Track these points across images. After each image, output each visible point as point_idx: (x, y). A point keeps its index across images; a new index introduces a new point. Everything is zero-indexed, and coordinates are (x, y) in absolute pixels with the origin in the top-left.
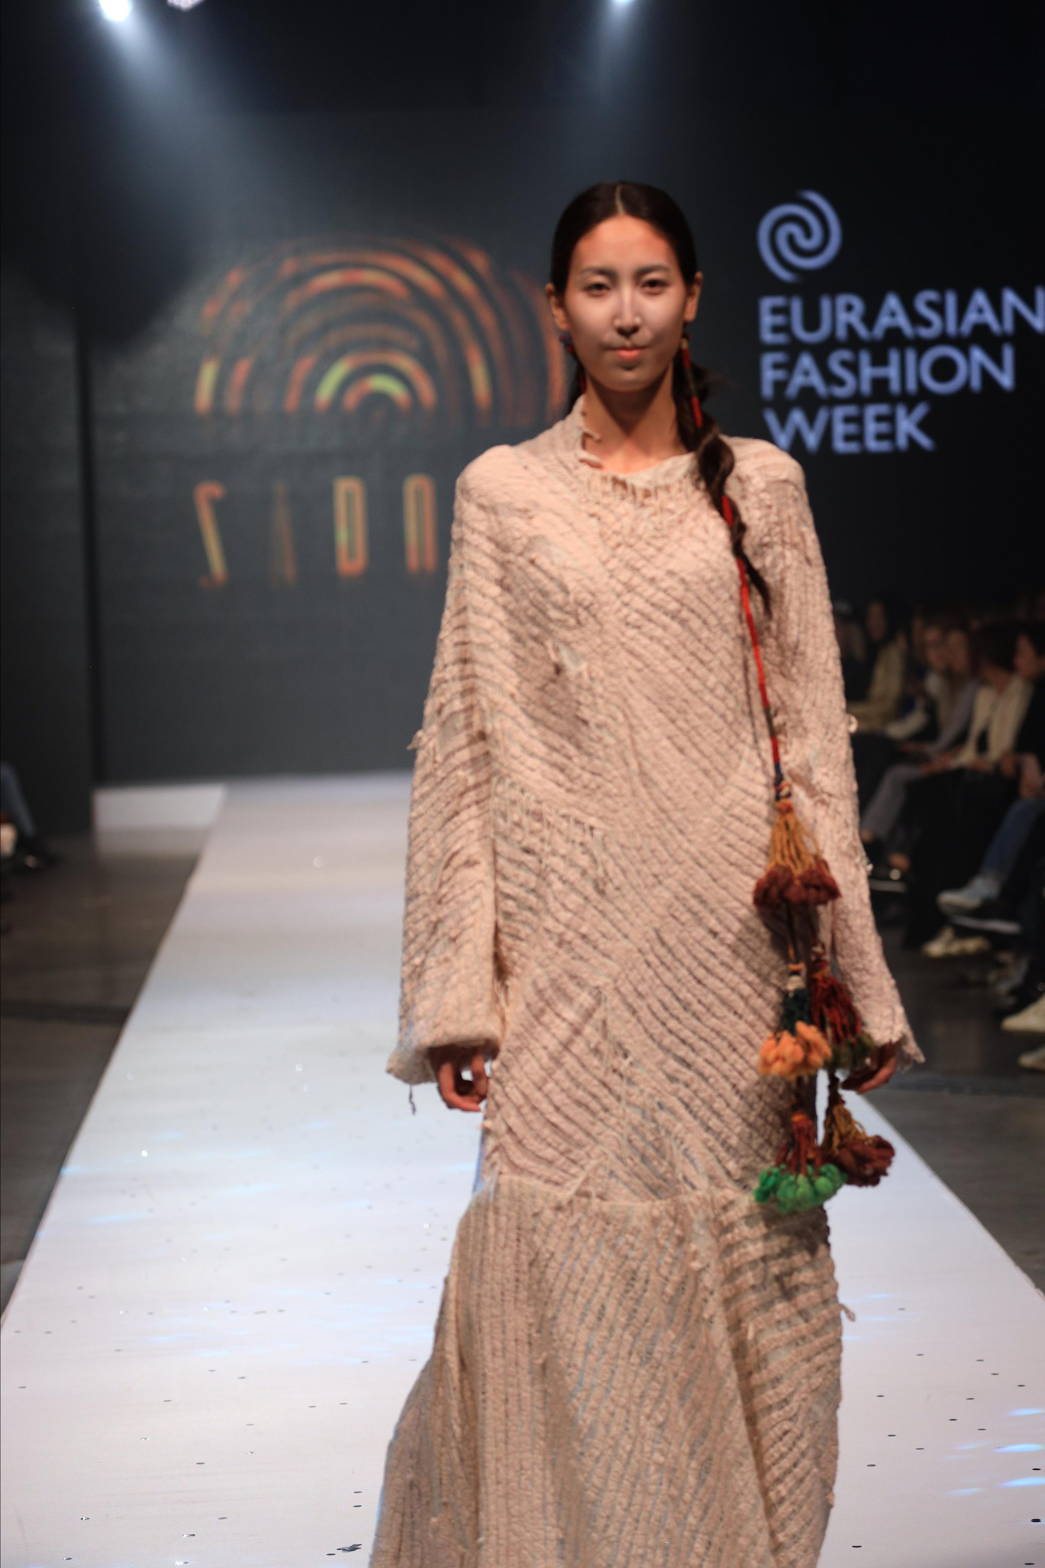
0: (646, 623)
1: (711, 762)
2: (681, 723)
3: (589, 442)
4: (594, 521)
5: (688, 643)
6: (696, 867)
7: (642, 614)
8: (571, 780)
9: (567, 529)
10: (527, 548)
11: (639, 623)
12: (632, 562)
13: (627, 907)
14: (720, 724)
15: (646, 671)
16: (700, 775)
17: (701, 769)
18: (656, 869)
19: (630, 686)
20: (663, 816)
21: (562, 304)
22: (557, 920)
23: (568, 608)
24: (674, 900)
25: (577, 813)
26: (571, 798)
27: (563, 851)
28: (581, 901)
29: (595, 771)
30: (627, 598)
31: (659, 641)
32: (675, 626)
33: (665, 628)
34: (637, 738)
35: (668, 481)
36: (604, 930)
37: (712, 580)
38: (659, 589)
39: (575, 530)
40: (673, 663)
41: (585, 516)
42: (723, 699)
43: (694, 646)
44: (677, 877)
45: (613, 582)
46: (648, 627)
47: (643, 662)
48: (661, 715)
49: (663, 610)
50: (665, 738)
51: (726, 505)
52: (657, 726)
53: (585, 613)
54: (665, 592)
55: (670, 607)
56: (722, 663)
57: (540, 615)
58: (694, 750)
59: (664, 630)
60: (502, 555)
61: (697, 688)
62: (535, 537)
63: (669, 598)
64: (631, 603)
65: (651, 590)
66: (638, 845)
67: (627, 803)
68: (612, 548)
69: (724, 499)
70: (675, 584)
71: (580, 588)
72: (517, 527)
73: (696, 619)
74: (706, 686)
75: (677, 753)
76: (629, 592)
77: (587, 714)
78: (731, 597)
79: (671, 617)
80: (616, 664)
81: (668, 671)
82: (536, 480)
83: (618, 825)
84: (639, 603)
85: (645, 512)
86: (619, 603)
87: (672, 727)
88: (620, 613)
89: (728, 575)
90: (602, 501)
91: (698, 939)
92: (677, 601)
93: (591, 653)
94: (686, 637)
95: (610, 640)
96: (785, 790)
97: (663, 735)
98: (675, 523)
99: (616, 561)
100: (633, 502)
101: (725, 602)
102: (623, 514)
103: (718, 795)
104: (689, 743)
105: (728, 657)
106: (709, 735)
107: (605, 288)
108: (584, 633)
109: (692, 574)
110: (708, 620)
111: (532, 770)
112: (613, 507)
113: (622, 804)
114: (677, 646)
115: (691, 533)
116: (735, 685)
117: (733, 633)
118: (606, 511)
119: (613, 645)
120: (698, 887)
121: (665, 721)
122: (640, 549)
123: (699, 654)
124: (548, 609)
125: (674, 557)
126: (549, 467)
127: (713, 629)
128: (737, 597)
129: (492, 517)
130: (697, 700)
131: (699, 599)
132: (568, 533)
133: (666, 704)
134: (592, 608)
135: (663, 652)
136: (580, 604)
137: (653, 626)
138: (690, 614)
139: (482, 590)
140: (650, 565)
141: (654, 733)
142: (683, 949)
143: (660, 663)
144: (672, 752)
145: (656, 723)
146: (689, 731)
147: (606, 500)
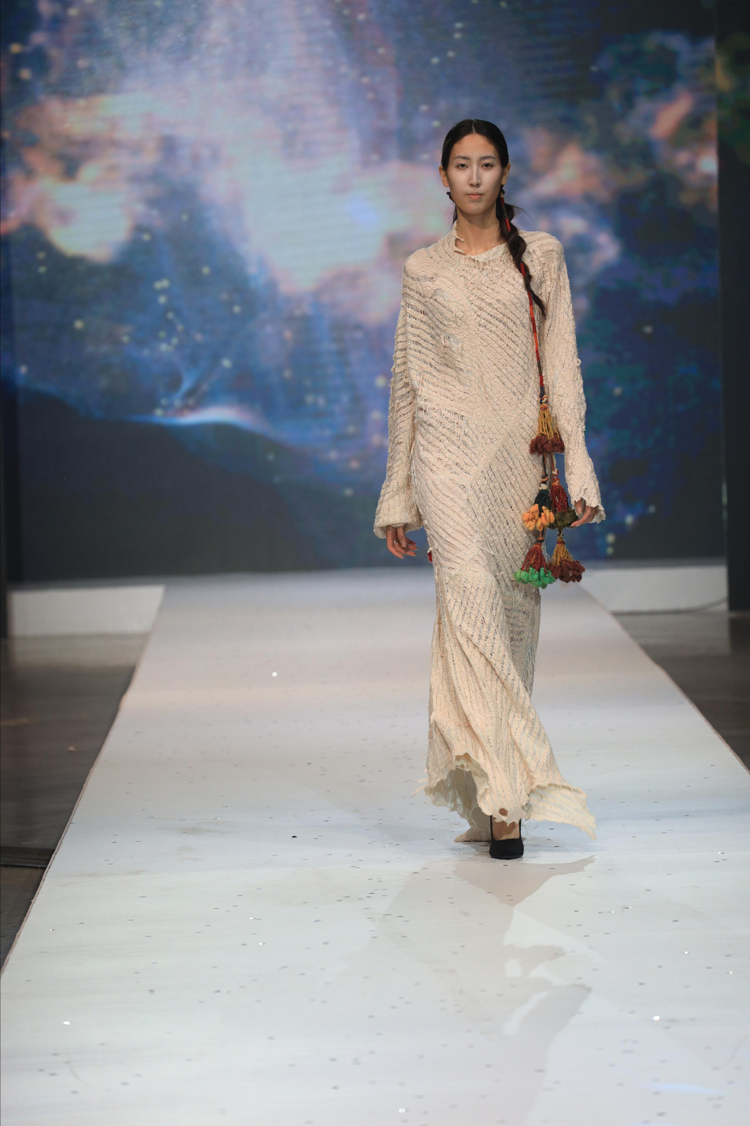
0: (489, 324)
1: (517, 388)
2: (504, 371)
3: (459, 243)
4: (462, 279)
5: (507, 333)
7: (487, 320)
8: (454, 395)
9: (451, 283)
10: (434, 295)
11: (485, 324)
12: (480, 296)
13: (477, 452)
14: (522, 370)
16: (511, 395)
18: (491, 436)
19: (481, 353)
20: (495, 412)
21: (446, 175)
23: (452, 319)
24: (498, 451)
25: (455, 410)
26: (452, 403)
27: (449, 427)
29: (465, 391)
30: (479, 313)
31: (494, 333)
32: (501, 325)
34: (484, 377)
35: (495, 257)
37: (517, 303)
38: (494, 308)
39: (454, 284)
40: (501, 343)
41: (458, 276)
42: (523, 359)
43: (510, 335)
44: (500, 440)
45: (473, 306)
46: (489, 326)
47: (487, 342)
48: (495, 367)
49: (496, 318)
50: (496, 377)
51: (522, 267)
52: (493, 372)
53: (460, 321)
54: (497, 310)
55: (498, 317)
56: (522, 342)
57: (440, 324)
58: (510, 383)
59: (497, 327)
60: (423, 299)
61: (511, 354)
62: (437, 289)
63: (498, 313)
64: (482, 315)
65: (490, 309)
66: (483, 425)
67: (479, 406)
68: (471, 291)
69: (521, 264)
70: (501, 306)
71: (457, 310)
72: (429, 286)
73: (511, 322)
74: (515, 353)
75: (502, 384)
76: (480, 310)
77: (462, 366)
78: (526, 311)
79: (499, 321)
80: (475, 343)
81: (498, 346)
82: (436, 263)
83: (475, 416)
84: (485, 315)
85: (485, 273)
86: (476, 315)
87: (500, 372)
88: (476, 320)
89: (525, 300)
90: (465, 269)
91: (505, 470)
92: (502, 314)
93: (464, 339)
94: (507, 330)
95: (473, 332)
96: (545, 399)
97: (496, 376)
98: (499, 276)
99: (473, 296)
100: (479, 268)
101: (524, 313)
102: (475, 274)
103: (520, 404)
104: (507, 380)
105: (525, 339)
106: (516, 376)
107: (465, 166)
108: (460, 330)
109: (508, 301)
110: (516, 322)
111: (436, 392)
112: (470, 271)
113: (477, 406)
114: (502, 334)
115: (507, 281)
116: (528, 352)
117: (527, 328)
118: (467, 274)
119: (473, 334)
120: (508, 446)
121: (497, 369)
122: (484, 290)
123: (512, 338)
124: (443, 321)
125: (500, 293)
126: (442, 256)
127: (518, 326)
128: (529, 310)
129: (418, 282)
130: (511, 359)
131: (511, 312)
132: (451, 286)
133: (497, 362)
134: (463, 318)
135: (496, 337)
136: (458, 317)
137: (492, 325)
138: (508, 320)
139: (415, 316)
140: (489, 298)
141: (491, 375)
142: (498, 474)
143: (495, 343)
144: (499, 384)
145: (493, 370)
146: (507, 374)
147: (467, 268)
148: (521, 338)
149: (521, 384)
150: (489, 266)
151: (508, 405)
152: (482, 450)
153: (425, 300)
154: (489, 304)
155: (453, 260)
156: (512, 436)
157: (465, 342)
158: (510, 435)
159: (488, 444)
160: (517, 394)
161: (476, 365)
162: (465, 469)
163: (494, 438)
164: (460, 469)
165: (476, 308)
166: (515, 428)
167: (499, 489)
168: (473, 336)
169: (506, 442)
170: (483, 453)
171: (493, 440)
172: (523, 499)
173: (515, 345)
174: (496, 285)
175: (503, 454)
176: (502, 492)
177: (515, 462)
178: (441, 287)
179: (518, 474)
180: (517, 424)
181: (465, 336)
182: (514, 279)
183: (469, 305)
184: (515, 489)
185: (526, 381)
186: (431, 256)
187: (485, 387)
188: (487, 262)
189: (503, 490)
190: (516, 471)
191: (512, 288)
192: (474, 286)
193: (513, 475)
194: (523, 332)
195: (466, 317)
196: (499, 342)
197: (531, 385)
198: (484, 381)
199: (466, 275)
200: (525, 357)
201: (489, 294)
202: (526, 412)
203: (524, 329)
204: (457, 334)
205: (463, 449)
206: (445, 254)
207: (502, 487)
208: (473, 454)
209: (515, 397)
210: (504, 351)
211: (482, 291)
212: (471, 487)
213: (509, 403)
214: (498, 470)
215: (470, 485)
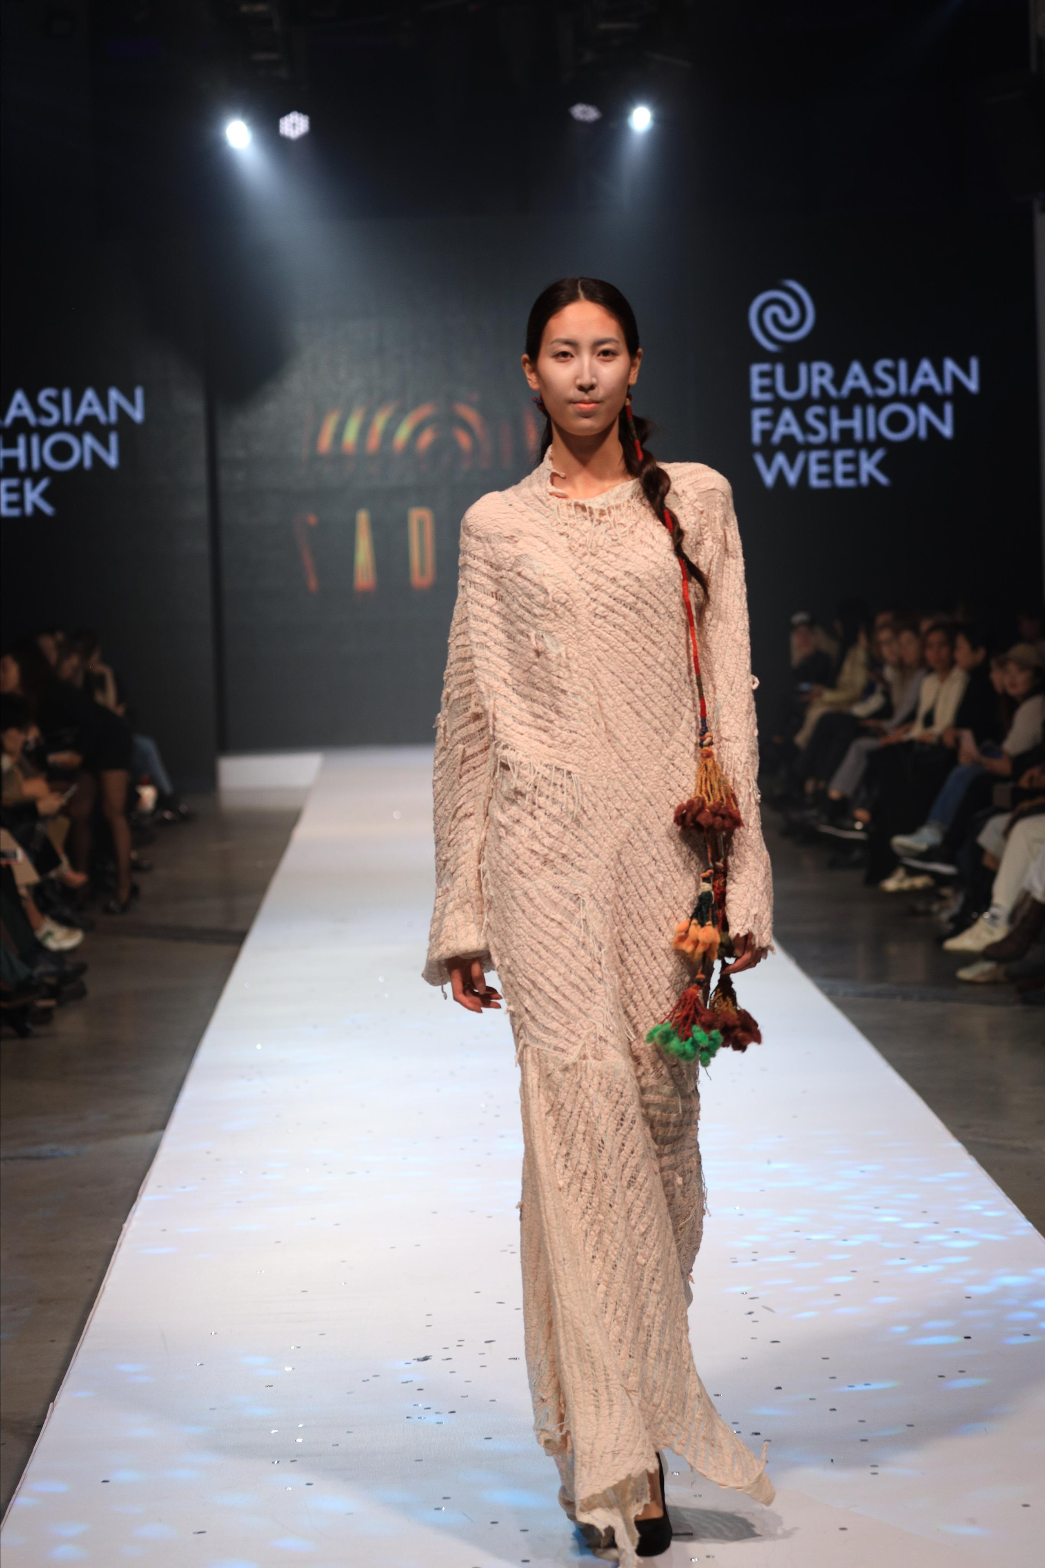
0: (611, 613)
1: (661, 722)
2: (638, 692)
3: (557, 479)
4: (564, 538)
5: (643, 628)
6: (648, 805)
7: (607, 607)
8: (553, 737)
9: (545, 546)
10: (515, 564)
11: (605, 614)
12: (596, 567)
13: (597, 833)
14: (668, 691)
15: (611, 651)
16: (651, 732)
17: (652, 727)
18: (618, 805)
19: (598, 664)
20: (624, 764)
21: (535, 369)
22: (543, 845)
23: (549, 606)
24: (632, 830)
25: (557, 763)
26: (552, 751)
27: (546, 793)
28: (561, 829)
29: (572, 729)
31: (621, 628)
32: (633, 615)
33: (625, 617)
34: (604, 704)
35: (619, 502)
36: (580, 851)
37: (660, 577)
38: (619, 586)
39: (550, 547)
40: (632, 645)
41: (557, 535)
42: (670, 672)
43: (648, 630)
44: (634, 812)
45: (583, 583)
46: (612, 616)
47: (608, 644)
48: (622, 686)
49: (623, 603)
50: (625, 704)
51: (667, 516)
52: (620, 695)
53: (561, 608)
54: (624, 589)
55: (628, 601)
56: (669, 643)
57: (527, 614)
58: (648, 713)
59: (624, 618)
60: (496, 573)
61: (650, 663)
62: (520, 556)
63: (628, 594)
64: (599, 599)
65: (614, 588)
66: (605, 786)
67: (597, 753)
69: (666, 511)
70: (632, 583)
71: (557, 590)
72: (506, 550)
73: (649, 610)
74: (657, 661)
75: (635, 715)
76: (596, 590)
77: (565, 685)
78: (676, 590)
79: (629, 608)
80: (588, 647)
81: (628, 651)
82: (518, 513)
83: (590, 770)
84: (604, 599)
85: (603, 527)
86: (588, 599)
87: (631, 695)
88: (590, 607)
89: (672, 572)
90: (569, 522)
91: (645, 863)
92: (634, 596)
93: (568, 639)
94: (642, 624)
95: (583, 628)
96: (708, 740)
97: (624, 701)
98: (627, 533)
99: (583, 567)
100: (592, 521)
101: (671, 594)
102: (585, 530)
103: (665, 748)
104: (644, 708)
105: (674, 638)
106: (660, 701)
107: (569, 356)
108: (562, 624)
109: (644, 573)
110: (658, 610)
111: (522, 734)
112: (578, 526)
113: (594, 754)
114: (634, 631)
115: (641, 541)
116: (679, 660)
117: (678, 619)
118: (573, 530)
119: (584, 632)
120: (648, 821)
121: (626, 690)
122: (602, 557)
123: (652, 637)
124: (533, 608)
125: (630, 561)
126: (529, 503)
127: (662, 616)
128: (680, 589)
129: (487, 545)
130: (650, 673)
131: (650, 593)
132: (545, 550)
133: (627, 677)
134: (567, 604)
135: (624, 636)
136: (558, 602)
137: (616, 616)
138: (645, 606)
139: (481, 602)
140: (611, 569)
141: (617, 700)
142: (634, 870)
143: (622, 645)
144: (631, 715)
145: (619, 692)
146: (644, 698)
147: (572, 521)
149: (666, 715)
150: (610, 516)
151: (646, 750)
152: (605, 829)
153: (500, 573)
154: (611, 579)
155: (548, 507)
156: (653, 803)
157: (570, 644)
159: (614, 818)
160: (661, 731)
161: (591, 684)
162: (578, 864)
163: (623, 807)
164: (570, 866)
165: (588, 587)
166: (658, 790)
167: (635, 896)
168: (584, 634)
169: (643, 813)
170: (605, 835)
171: (622, 812)
172: (678, 912)
173: (656, 649)
174: (622, 548)
175: (640, 834)
176: (640, 902)
177: (660, 850)
178: (527, 552)
179: (666, 869)
180: (662, 783)
181: (571, 634)
182: (653, 538)
183: (577, 582)
184: (663, 898)
185: (675, 710)
186: (510, 503)
188: (606, 509)
189: (643, 898)
190: (663, 865)
191: (652, 551)
192: (585, 550)
193: (659, 871)
194: (671, 627)
195: (571, 602)
196: (629, 643)
198: (605, 711)
199: (570, 531)
201: (612, 562)
202: (675, 762)
203: (671, 622)
204: (557, 631)
205: (573, 831)
206: (532, 498)
207: (642, 895)
208: (590, 838)
209: (657, 738)
210: (637, 659)
211: (598, 558)
212: (591, 896)
213: (647, 747)
214: (632, 864)
215: (588, 893)
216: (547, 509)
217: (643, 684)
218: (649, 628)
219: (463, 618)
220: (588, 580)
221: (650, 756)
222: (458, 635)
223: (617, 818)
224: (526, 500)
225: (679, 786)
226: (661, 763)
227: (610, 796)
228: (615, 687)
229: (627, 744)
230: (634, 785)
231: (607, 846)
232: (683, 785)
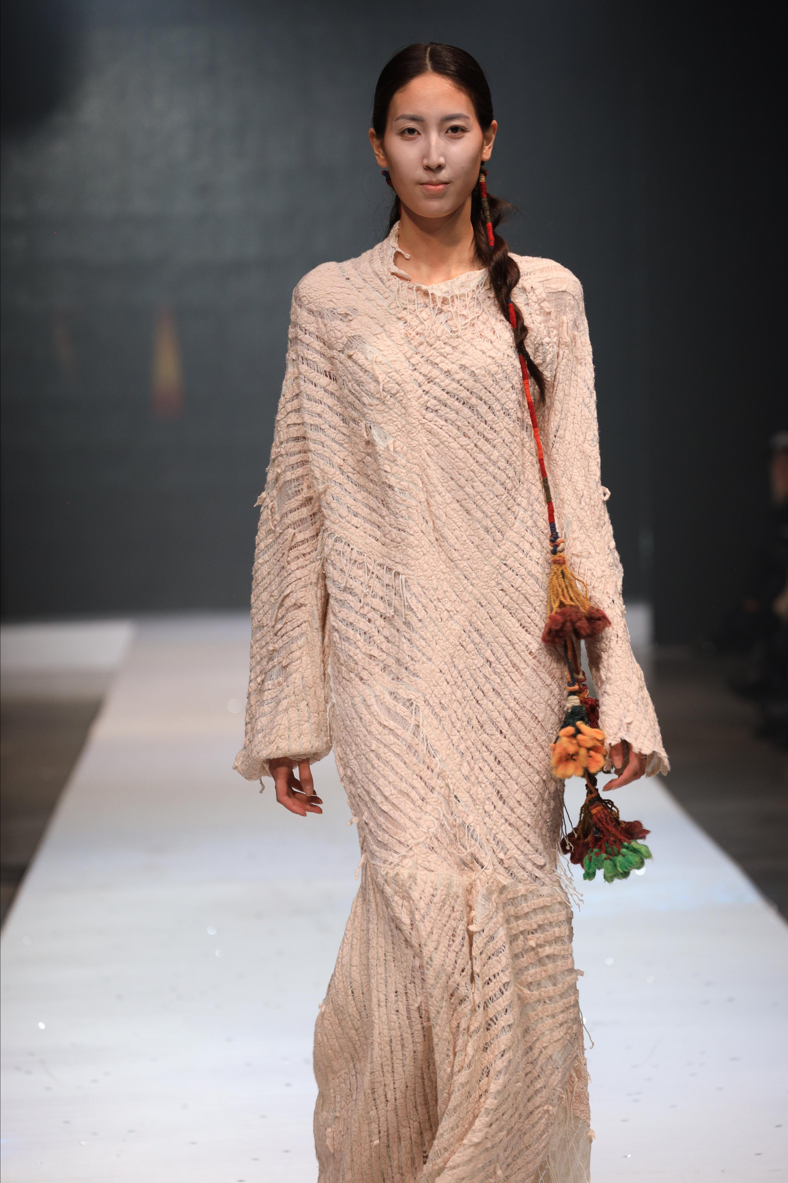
0: (443, 407)
1: (492, 522)
2: (468, 490)
3: (400, 260)
4: (401, 324)
5: (476, 424)
6: (479, 606)
7: (439, 401)
8: (385, 535)
9: (380, 330)
10: (347, 346)
11: (438, 407)
12: (431, 358)
13: (429, 635)
14: (501, 490)
15: (442, 446)
16: (482, 532)
17: (482, 526)
18: (448, 606)
19: (428, 459)
20: (452, 564)
21: (382, 146)
23: (378, 395)
24: (463, 632)
25: (389, 562)
26: (385, 550)
27: (380, 594)
28: (395, 632)
29: (400, 527)
31: (453, 423)
32: (466, 410)
34: (432, 501)
35: (463, 291)
36: (412, 654)
37: (496, 373)
38: (453, 380)
39: (385, 331)
40: (464, 441)
41: (394, 319)
43: (481, 427)
44: (464, 613)
45: (416, 374)
46: (443, 410)
47: (439, 440)
48: (452, 482)
49: (456, 397)
50: (455, 502)
51: (512, 311)
52: (449, 492)
53: (392, 400)
54: (458, 383)
55: (462, 395)
57: (356, 401)
58: (479, 512)
59: (457, 413)
60: (329, 351)
61: (483, 461)
62: (353, 337)
63: (461, 388)
64: (430, 391)
65: (447, 381)
66: (435, 587)
67: (426, 552)
68: (415, 347)
69: (510, 305)
70: (467, 377)
71: (388, 379)
72: (339, 328)
73: (484, 405)
74: (489, 459)
75: (465, 513)
76: (429, 382)
77: (393, 481)
79: (462, 402)
80: (417, 441)
81: (459, 446)
82: (355, 289)
83: (419, 570)
84: (436, 391)
85: (444, 317)
86: (420, 392)
87: (461, 493)
88: (421, 399)
89: (513, 370)
90: (408, 307)
91: (478, 666)
92: (468, 390)
93: (397, 431)
94: (475, 419)
95: (414, 421)
97: (454, 498)
98: (468, 325)
99: (418, 357)
100: (434, 308)
102: (425, 318)
104: (475, 506)
106: (492, 499)
107: (416, 133)
108: (390, 416)
109: (480, 368)
110: (493, 406)
111: (357, 528)
112: (417, 312)
113: (422, 553)
114: (466, 426)
118: (411, 316)
119: (414, 425)
120: (479, 623)
121: (456, 487)
122: (438, 347)
123: (485, 433)
125: (467, 355)
126: (367, 279)
129: (320, 319)
130: (482, 470)
131: (486, 388)
132: (379, 333)
133: (457, 474)
134: (398, 395)
135: (455, 431)
136: (389, 392)
137: (449, 410)
138: (479, 401)
139: (314, 381)
140: (447, 361)
141: (446, 497)
142: (468, 673)
143: (453, 440)
144: (460, 513)
145: (449, 489)
146: (475, 496)
147: (410, 307)
148: (503, 434)
149: (499, 514)
150: (453, 305)
151: (476, 550)
152: (436, 631)
153: (332, 353)
154: (446, 372)
155: (387, 288)
156: (483, 604)
157: (399, 438)
158: (480, 603)
159: (444, 620)
161: (419, 480)
162: (411, 668)
163: (453, 609)
164: (404, 670)
165: (421, 379)
166: (489, 590)
167: (472, 700)
168: (415, 427)
169: (474, 615)
170: (437, 638)
171: (452, 613)
173: (489, 446)
174: (460, 340)
178: (360, 333)
180: (493, 583)
181: (400, 426)
182: (495, 332)
183: (410, 371)
185: (509, 509)
186: (348, 277)
187: (434, 519)
188: (449, 297)
191: (489, 346)
192: (421, 339)
194: (505, 424)
196: (460, 439)
197: (520, 515)
198: (433, 509)
199: (408, 317)
200: (508, 467)
201: (448, 354)
202: (508, 562)
204: (385, 423)
205: (404, 633)
206: (372, 275)
207: (478, 699)
208: (421, 640)
209: (488, 537)
210: (469, 455)
211: (435, 348)
212: (425, 702)
213: (477, 547)
214: (466, 667)
215: (423, 698)
216: (387, 290)
217: (474, 482)
218: (483, 424)
219: (294, 394)
220: (421, 371)
221: (480, 555)
222: (288, 413)
223: (447, 620)
224: (365, 276)
225: (512, 586)
226: (493, 563)
227: (440, 597)
228: (444, 484)
229: (456, 543)
230: (463, 586)
231: (440, 649)
232: (516, 586)
